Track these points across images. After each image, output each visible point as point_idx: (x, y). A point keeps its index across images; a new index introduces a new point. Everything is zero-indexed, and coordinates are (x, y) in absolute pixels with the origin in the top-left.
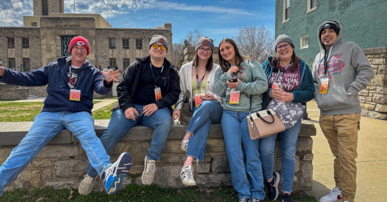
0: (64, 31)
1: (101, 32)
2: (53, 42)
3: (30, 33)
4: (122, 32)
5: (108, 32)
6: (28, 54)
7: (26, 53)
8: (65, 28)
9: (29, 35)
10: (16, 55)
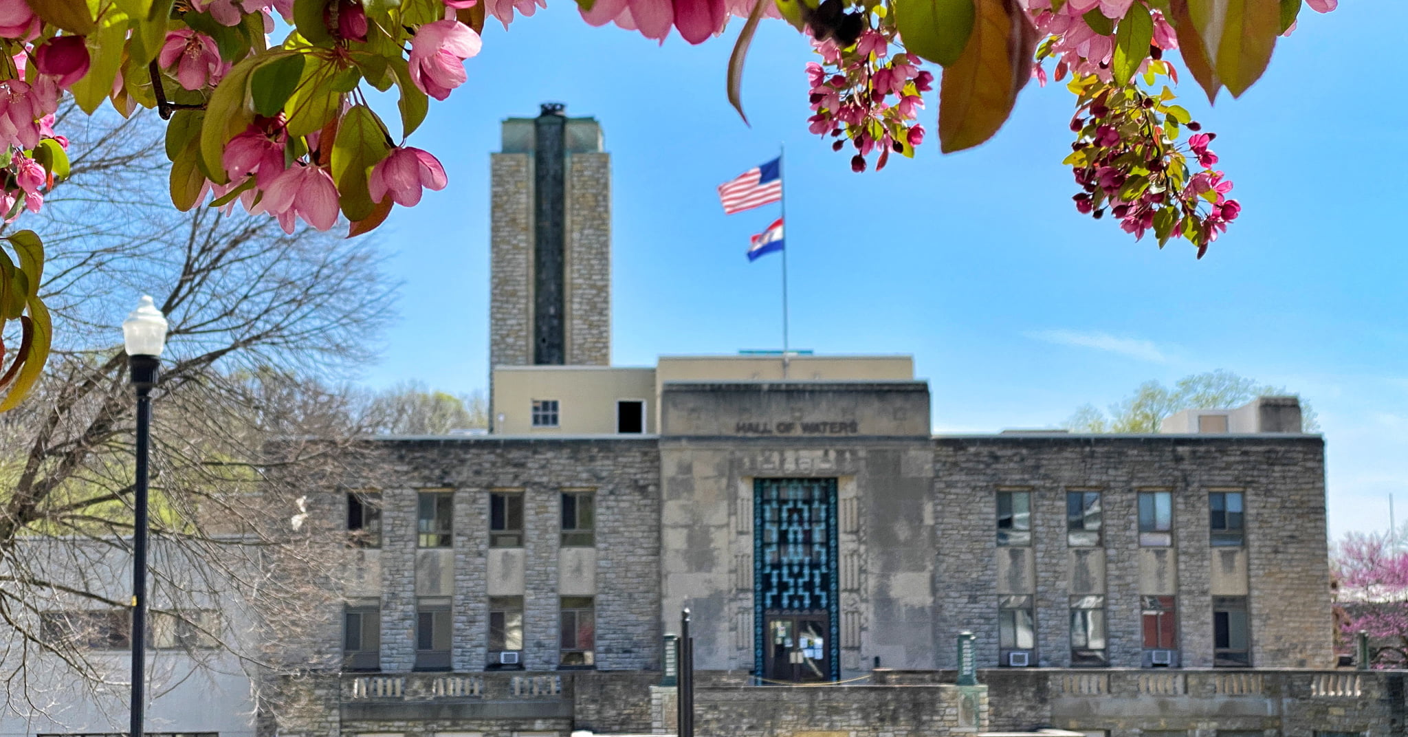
0: (776, 457)
1: (961, 457)
2: (720, 514)
3: (604, 465)
4: (1067, 454)
5: (996, 458)
6: (588, 575)
7: (578, 570)
8: (784, 438)
9: (600, 479)
10: (527, 581)
